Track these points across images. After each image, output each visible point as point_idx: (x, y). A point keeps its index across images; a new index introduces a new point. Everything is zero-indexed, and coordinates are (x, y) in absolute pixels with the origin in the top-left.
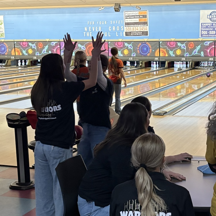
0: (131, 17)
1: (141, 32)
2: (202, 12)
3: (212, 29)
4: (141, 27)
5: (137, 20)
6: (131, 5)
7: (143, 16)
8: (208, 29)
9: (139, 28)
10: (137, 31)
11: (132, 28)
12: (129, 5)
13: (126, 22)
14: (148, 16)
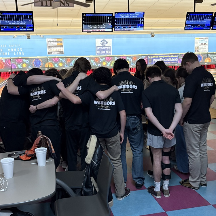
0: (52, 42)
1: (59, 52)
2: (97, 40)
3: (103, 50)
4: (59, 49)
5: (56, 44)
6: (37, 34)
7: (60, 41)
8: (101, 50)
9: (58, 50)
10: (56, 51)
11: (52, 49)
12: (36, 34)
13: (48, 45)
14: (63, 42)
